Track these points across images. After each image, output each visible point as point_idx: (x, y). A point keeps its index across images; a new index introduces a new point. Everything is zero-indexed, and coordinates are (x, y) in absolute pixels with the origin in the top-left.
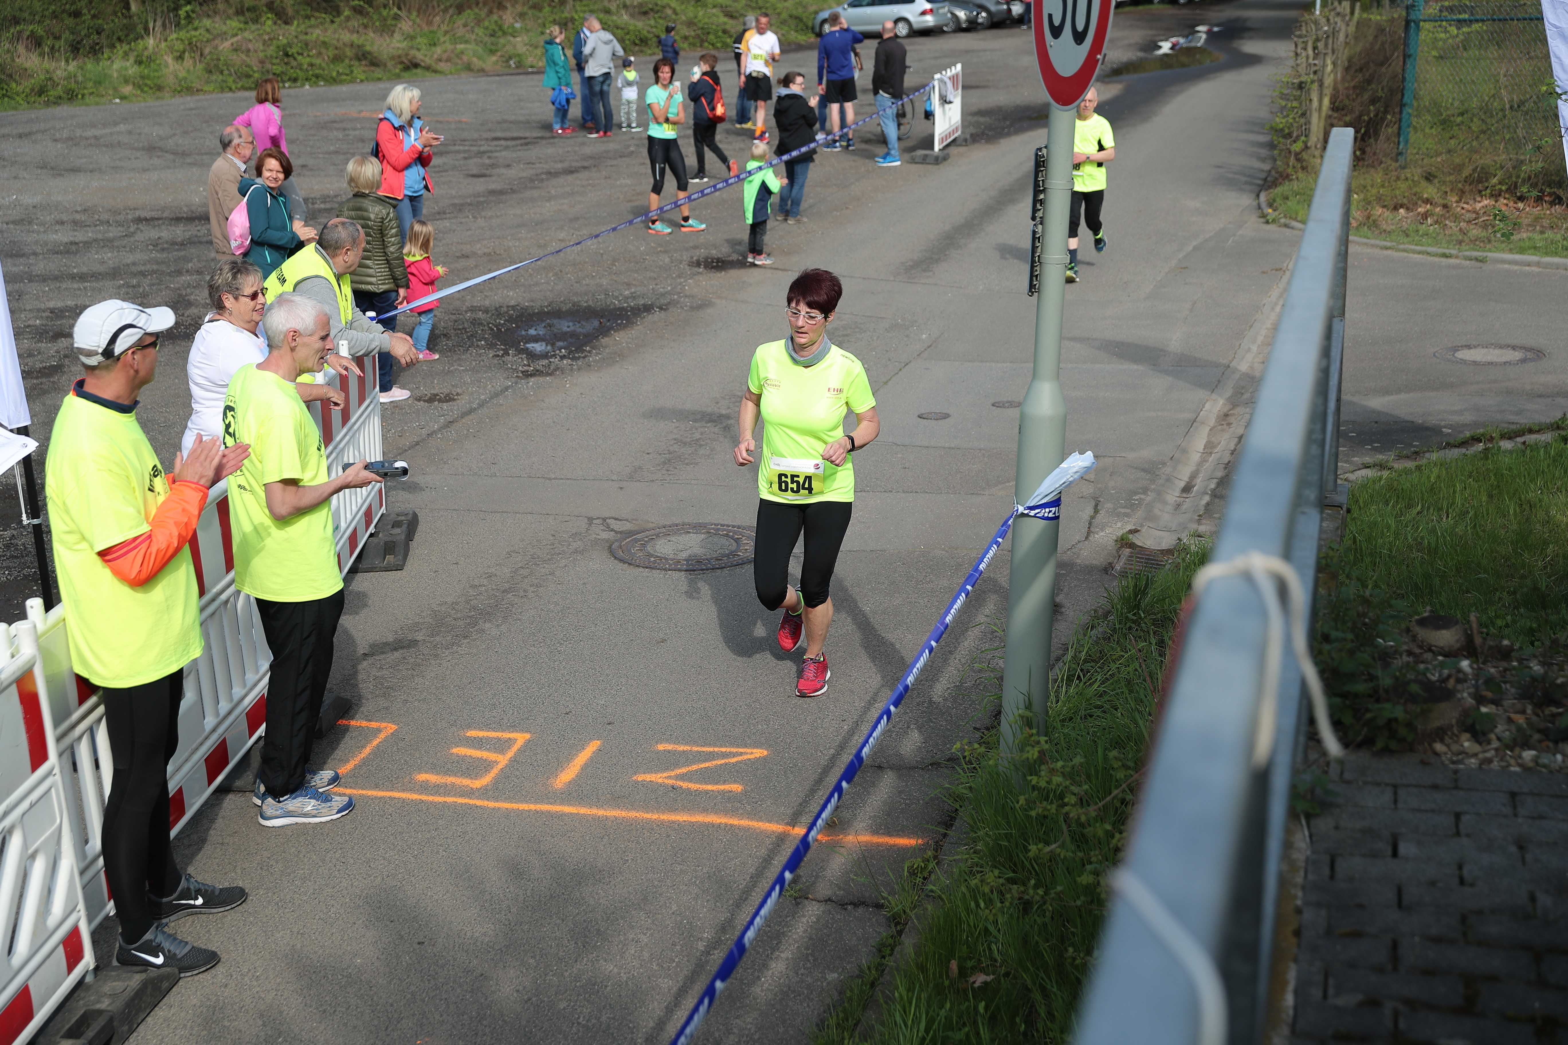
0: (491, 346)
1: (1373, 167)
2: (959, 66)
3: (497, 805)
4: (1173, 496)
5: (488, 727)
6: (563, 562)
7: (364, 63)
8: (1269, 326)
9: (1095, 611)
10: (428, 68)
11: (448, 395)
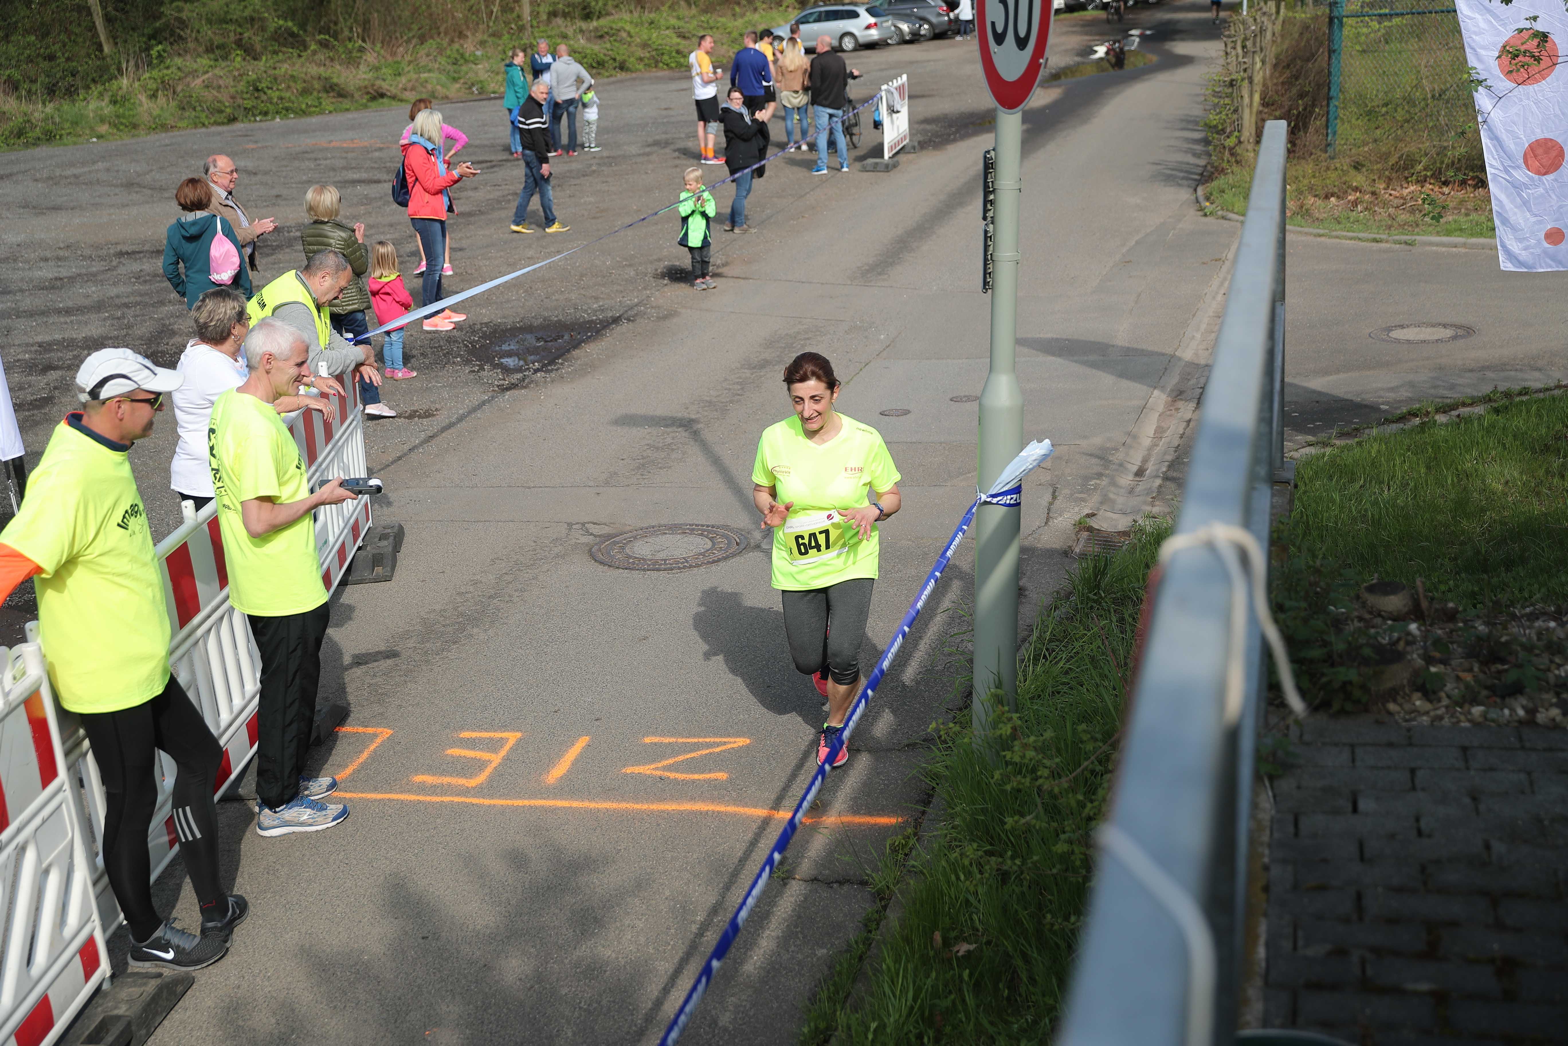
0: (467, 362)
1: (1304, 158)
2: (905, 77)
3: (492, 802)
4: (1126, 480)
5: (480, 728)
6: (545, 567)
7: (332, 94)
8: (1211, 314)
9: (1058, 592)
10: (393, 97)
11: (427, 411)
